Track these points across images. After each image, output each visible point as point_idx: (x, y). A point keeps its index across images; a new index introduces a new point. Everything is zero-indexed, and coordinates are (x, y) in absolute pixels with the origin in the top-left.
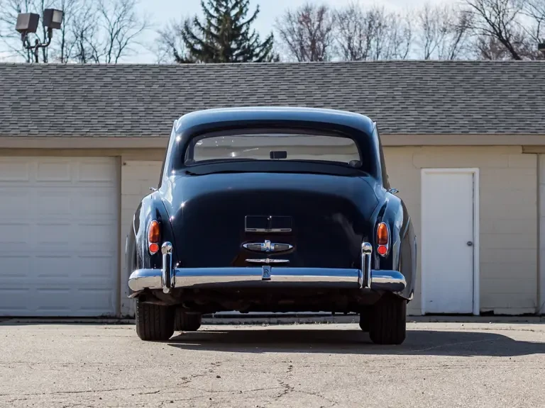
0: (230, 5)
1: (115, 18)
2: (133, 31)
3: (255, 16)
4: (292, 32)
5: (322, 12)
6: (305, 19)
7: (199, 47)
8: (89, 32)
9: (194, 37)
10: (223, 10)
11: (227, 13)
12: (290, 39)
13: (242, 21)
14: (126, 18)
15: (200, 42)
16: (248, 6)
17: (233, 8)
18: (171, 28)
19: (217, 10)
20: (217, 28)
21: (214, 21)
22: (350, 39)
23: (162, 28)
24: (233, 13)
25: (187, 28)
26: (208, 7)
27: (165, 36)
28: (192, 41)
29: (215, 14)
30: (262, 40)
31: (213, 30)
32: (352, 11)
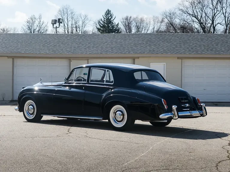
0: (109, 16)
1: (84, 19)
2: (88, 22)
3: (115, 19)
4: (123, 22)
5: (131, 17)
6: (127, 19)
7: (102, 25)
8: (78, 22)
9: (101, 23)
10: (107, 17)
11: (108, 18)
12: (123, 23)
13: (112, 20)
14: (86, 18)
15: (102, 24)
16: (113, 16)
17: (110, 17)
18: (97, 21)
19: (106, 17)
20: (106, 21)
21: (105, 20)
22: (137, 23)
23: (94, 21)
24: (110, 18)
25: (99, 21)
26: (104, 16)
27: (95, 23)
28: (100, 24)
29: (106, 18)
30: (116, 24)
31: (105, 22)
32: (137, 17)
